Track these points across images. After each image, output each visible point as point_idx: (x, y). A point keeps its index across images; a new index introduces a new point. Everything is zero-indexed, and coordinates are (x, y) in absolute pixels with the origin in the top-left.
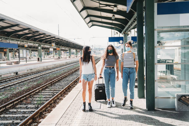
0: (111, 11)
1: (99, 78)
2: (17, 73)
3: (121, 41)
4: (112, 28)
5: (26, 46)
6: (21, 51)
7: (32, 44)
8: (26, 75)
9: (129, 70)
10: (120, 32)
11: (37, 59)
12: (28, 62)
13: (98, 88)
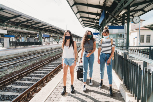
0: (94, 22)
1: (80, 62)
2: (51, 48)
3: (98, 35)
4: (94, 28)
5: (52, 36)
6: (50, 38)
7: (55, 35)
8: (55, 49)
9: (105, 56)
10: (98, 30)
11: (57, 42)
12: (53, 44)
13: (79, 70)
